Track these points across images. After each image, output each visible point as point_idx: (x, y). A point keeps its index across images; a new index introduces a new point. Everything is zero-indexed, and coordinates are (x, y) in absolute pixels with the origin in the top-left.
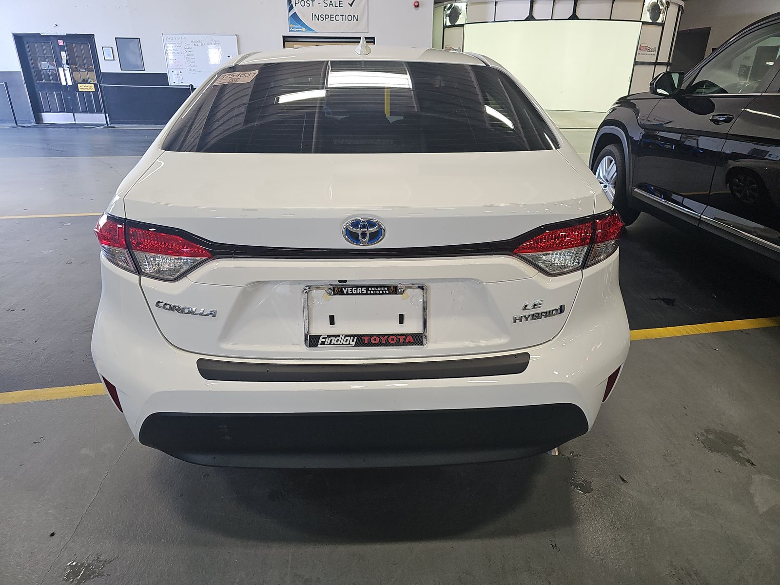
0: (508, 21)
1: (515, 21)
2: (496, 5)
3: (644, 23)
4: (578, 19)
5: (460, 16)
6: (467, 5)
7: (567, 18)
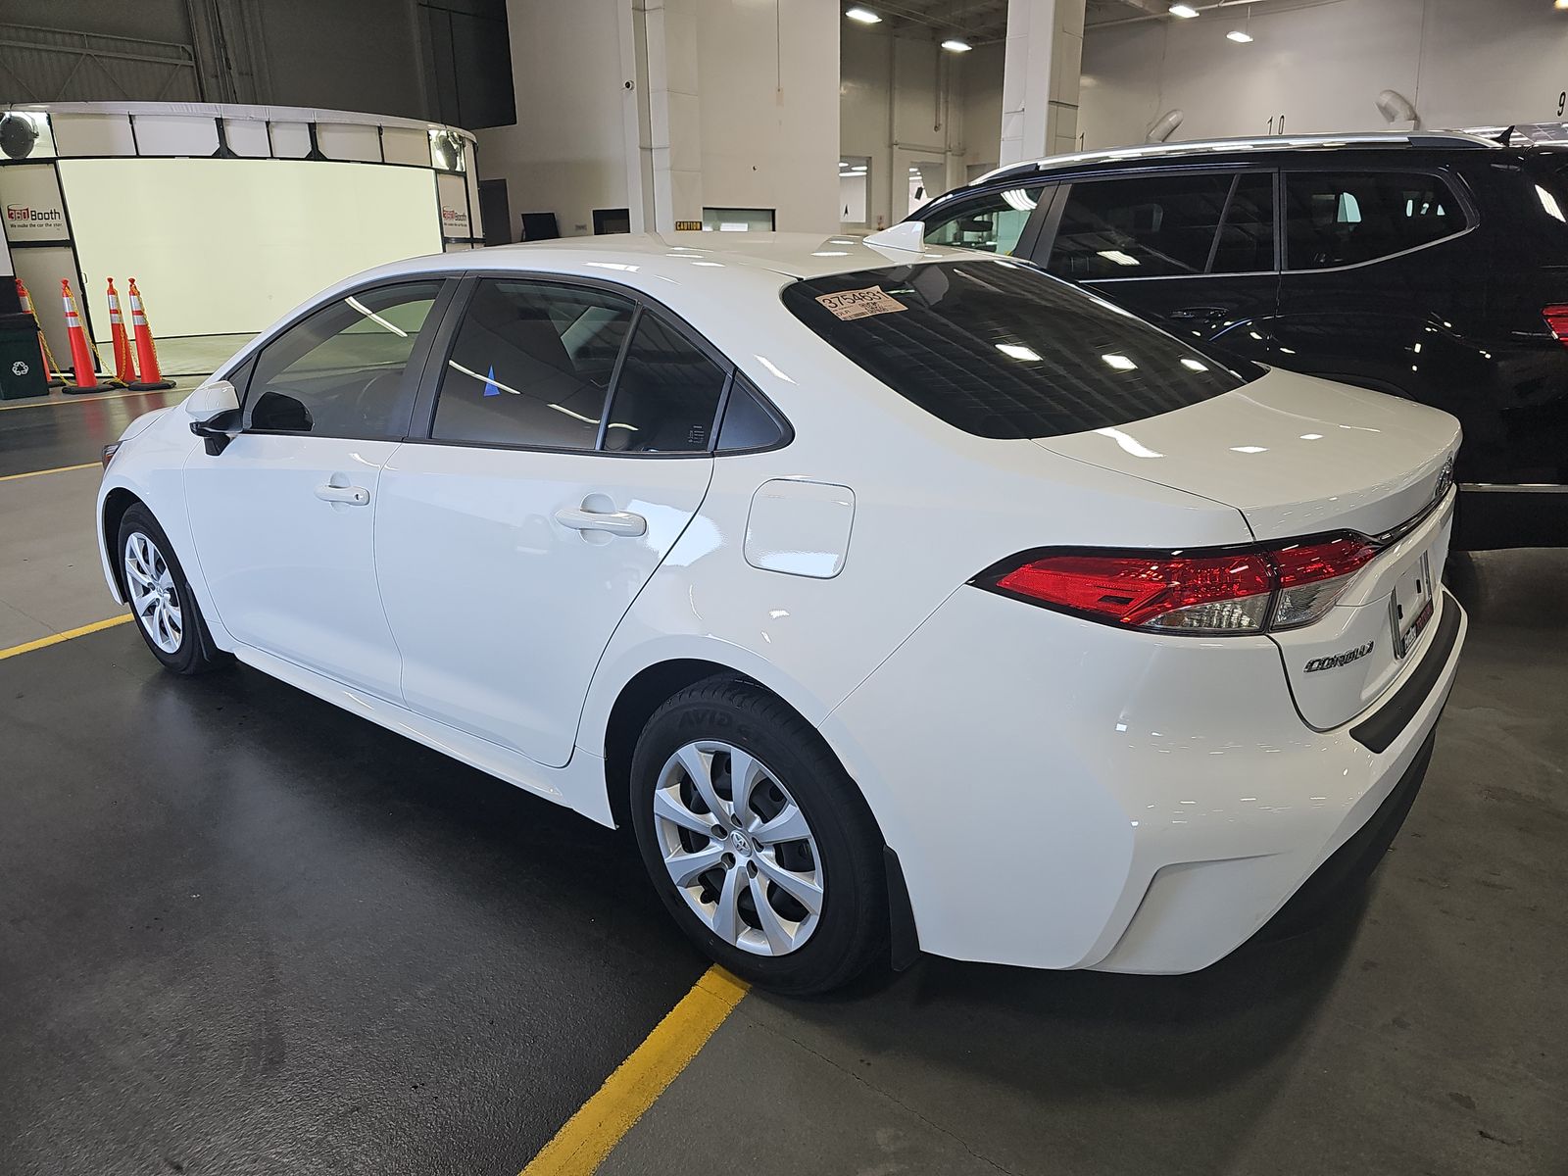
0: (173, 157)
1: (191, 157)
2: (131, 122)
3: (438, 171)
4: (325, 159)
5: (36, 141)
6: (49, 118)
7: (304, 157)
